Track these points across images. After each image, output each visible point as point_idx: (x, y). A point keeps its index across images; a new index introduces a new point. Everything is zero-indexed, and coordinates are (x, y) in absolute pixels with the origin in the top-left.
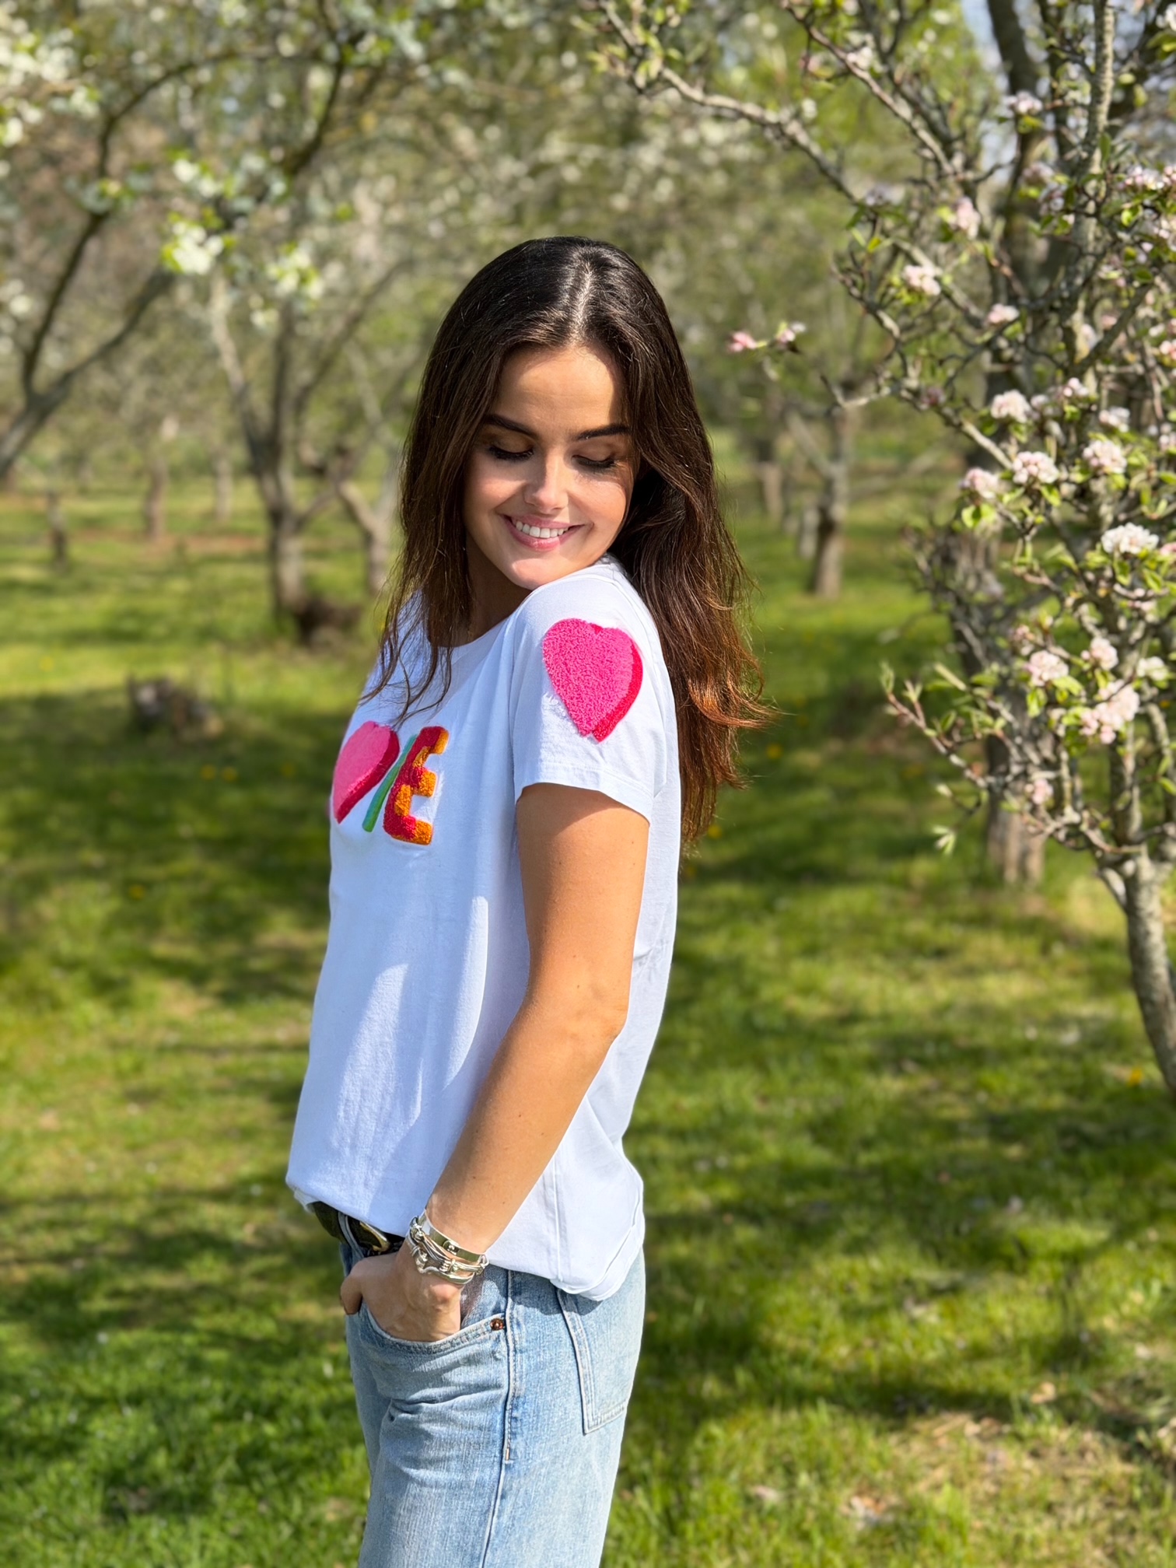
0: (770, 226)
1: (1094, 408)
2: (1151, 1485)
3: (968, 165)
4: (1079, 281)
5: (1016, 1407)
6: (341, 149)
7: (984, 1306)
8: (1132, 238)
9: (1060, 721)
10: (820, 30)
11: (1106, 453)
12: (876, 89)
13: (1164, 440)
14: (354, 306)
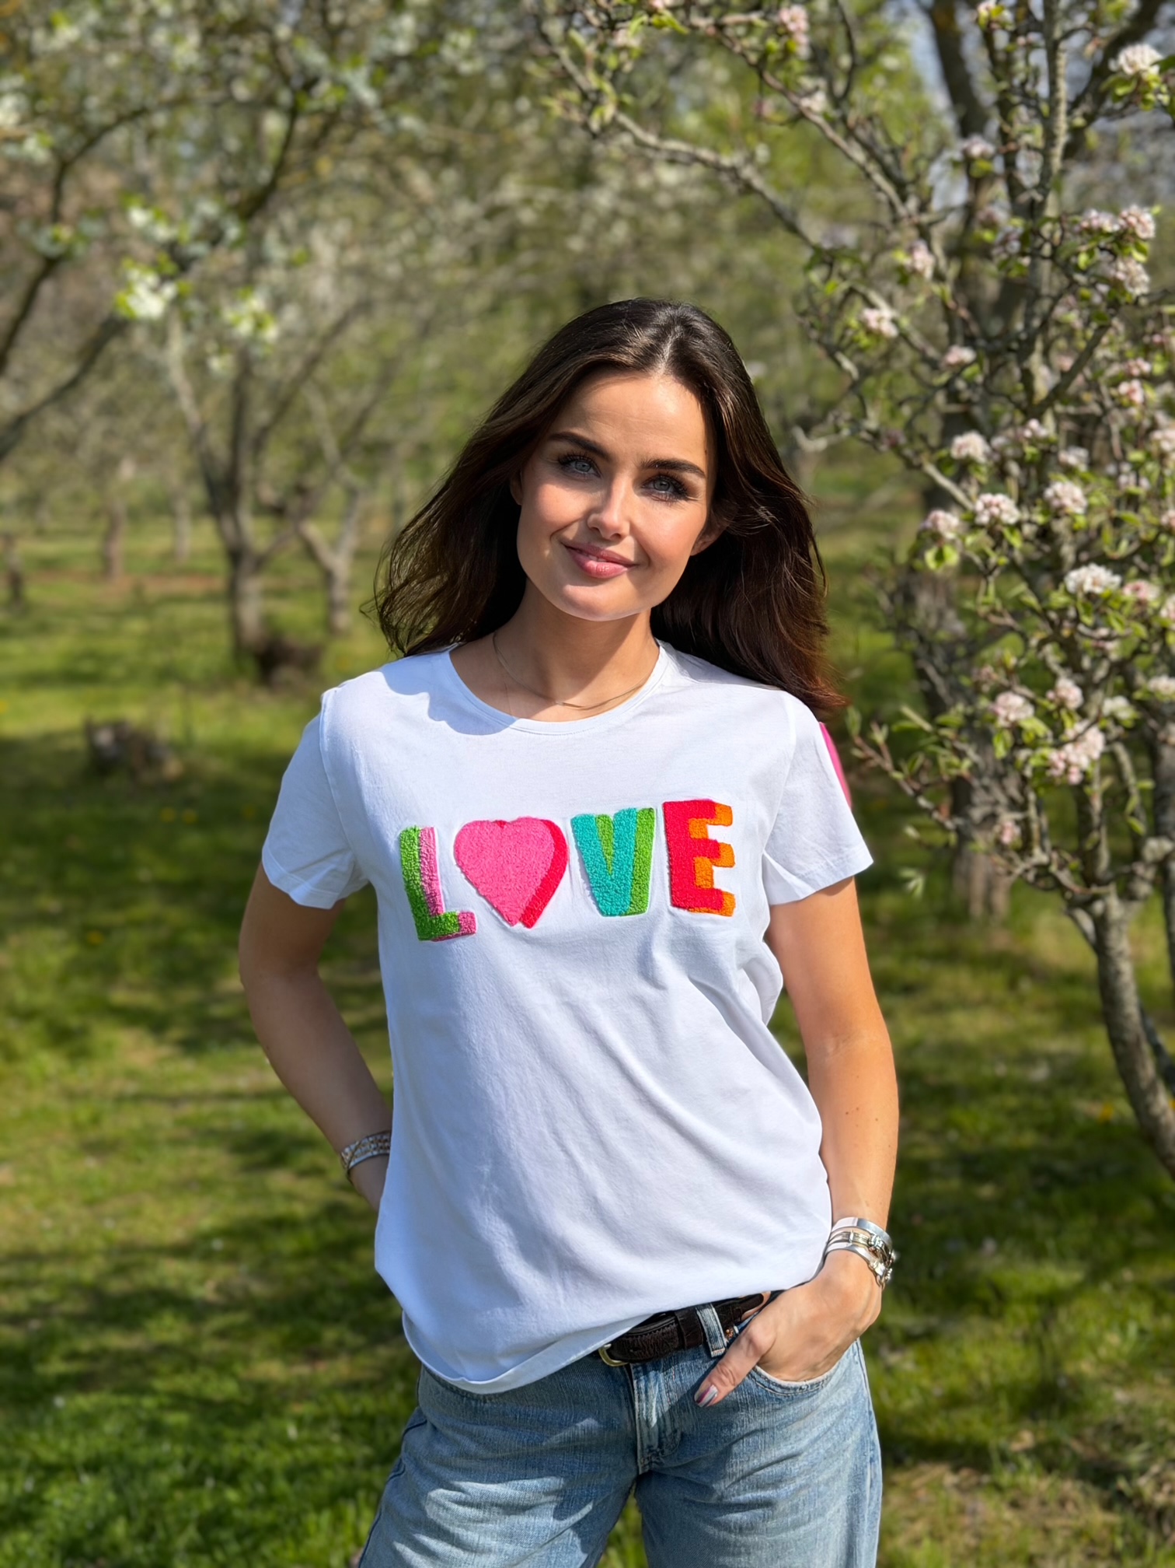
0: (724, 267)
1: (1053, 449)
2: (1133, 1535)
3: (923, 207)
4: (1036, 323)
5: (995, 1457)
6: (297, 192)
7: (959, 1351)
8: (1089, 279)
9: (1026, 762)
10: (773, 74)
11: (1067, 493)
12: (830, 133)
13: (1123, 479)
14: (312, 347)
